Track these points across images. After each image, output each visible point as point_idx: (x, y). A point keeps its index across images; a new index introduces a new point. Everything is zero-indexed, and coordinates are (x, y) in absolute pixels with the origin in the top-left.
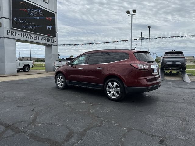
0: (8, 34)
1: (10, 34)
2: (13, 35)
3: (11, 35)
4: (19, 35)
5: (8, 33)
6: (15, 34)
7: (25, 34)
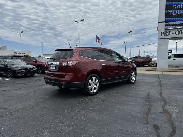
0: (161, 36)
1: (163, 35)
2: (167, 35)
3: (165, 35)
4: (173, 33)
5: (161, 34)
6: (169, 33)
7: (181, 31)
